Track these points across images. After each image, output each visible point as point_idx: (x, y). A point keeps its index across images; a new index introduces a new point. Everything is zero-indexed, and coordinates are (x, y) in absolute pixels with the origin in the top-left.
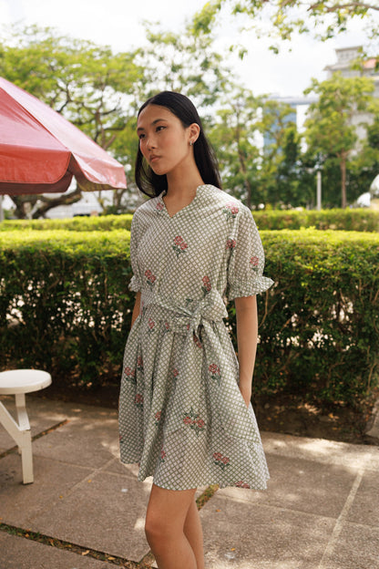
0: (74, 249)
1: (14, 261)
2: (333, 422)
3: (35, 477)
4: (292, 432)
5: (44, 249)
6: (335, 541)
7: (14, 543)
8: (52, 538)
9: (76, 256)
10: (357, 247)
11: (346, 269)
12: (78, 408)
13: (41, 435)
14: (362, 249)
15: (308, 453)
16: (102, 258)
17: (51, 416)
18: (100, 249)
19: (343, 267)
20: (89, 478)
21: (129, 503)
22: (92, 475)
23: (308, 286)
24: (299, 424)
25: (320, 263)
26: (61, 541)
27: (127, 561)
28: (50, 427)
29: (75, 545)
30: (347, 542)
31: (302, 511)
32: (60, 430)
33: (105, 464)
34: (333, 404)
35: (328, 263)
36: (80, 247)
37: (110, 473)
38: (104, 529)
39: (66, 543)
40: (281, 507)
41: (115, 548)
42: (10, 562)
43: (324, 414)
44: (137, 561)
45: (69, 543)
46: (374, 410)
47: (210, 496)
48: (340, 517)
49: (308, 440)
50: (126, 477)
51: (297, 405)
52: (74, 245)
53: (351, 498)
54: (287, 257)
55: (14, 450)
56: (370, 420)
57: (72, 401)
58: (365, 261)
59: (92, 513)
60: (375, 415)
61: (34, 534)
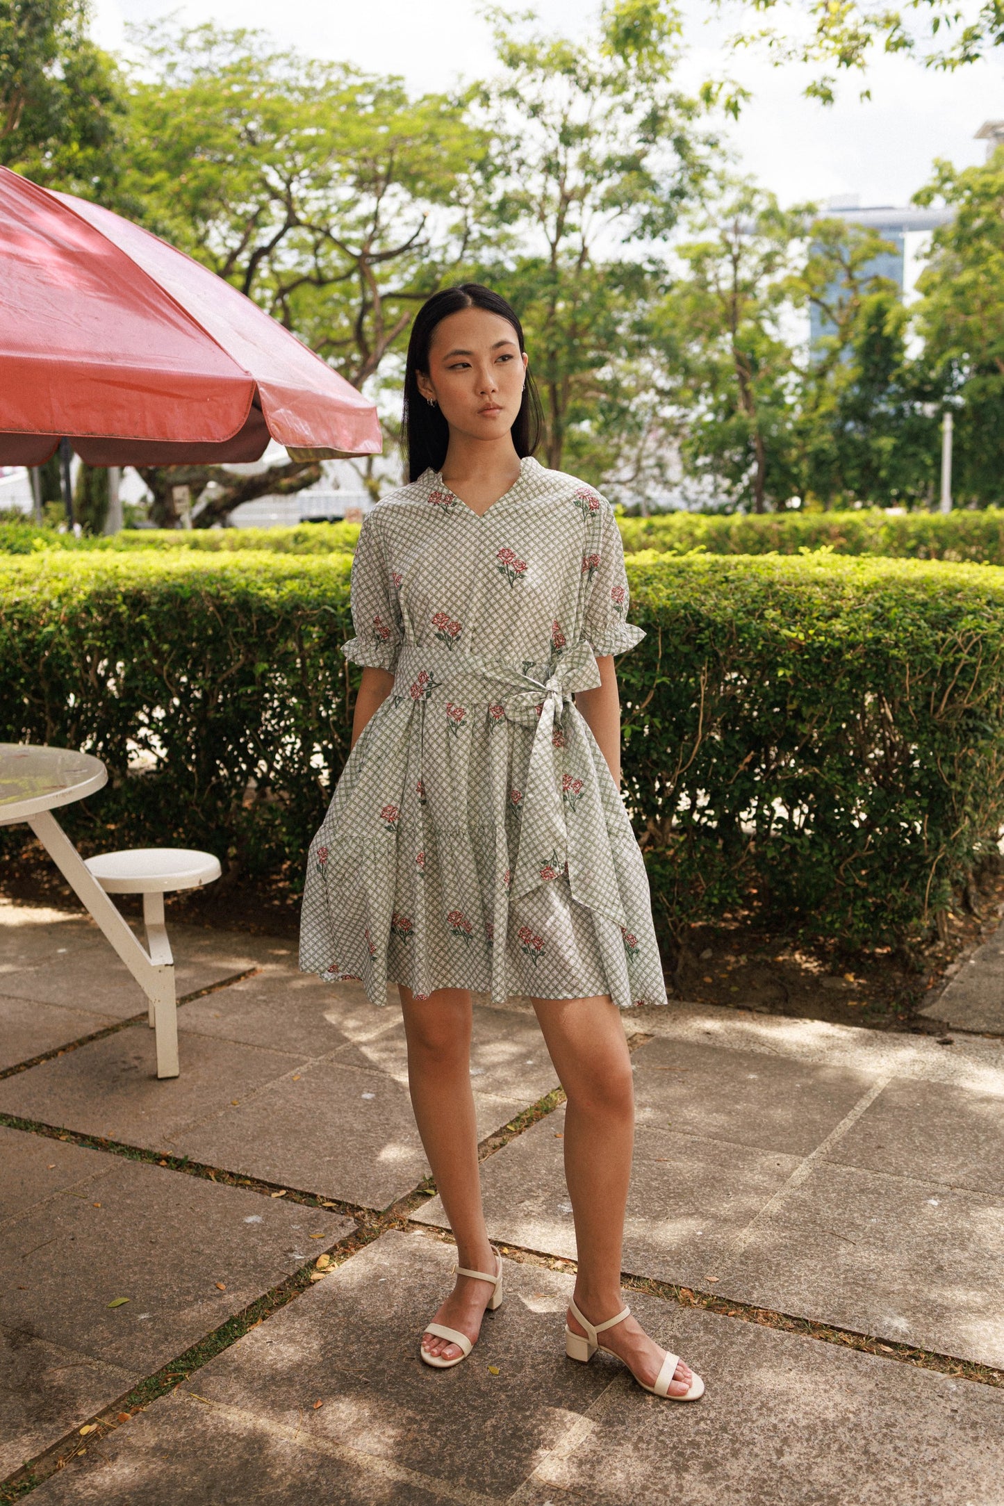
0: (278, 590)
1: (144, 617)
2: (852, 991)
3: (184, 1067)
4: (751, 1006)
5: (212, 590)
6: (790, 1192)
7: (137, 1173)
8: (211, 1168)
9: (282, 605)
10: (911, 591)
11: (877, 640)
12: (283, 947)
13: (197, 995)
14: (921, 596)
15: (776, 1044)
16: (342, 610)
17: (221, 960)
18: (337, 590)
19: (869, 635)
20: (297, 1073)
21: (375, 1118)
22: (303, 1069)
23: (794, 677)
24: (772, 992)
25: (821, 625)
26: (231, 1174)
27: (360, 1209)
28: (218, 980)
29: (258, 1181)
30: (814, 1194)
31: (737, 1141)
32: (239, 987)
33: (333, 1049)
34: (859, 953)
35: (838, 626)
36: (291, 585)
37: (340, 1066)
38: (319, 1157)
39: (240, 1176)
40: (692, 1134)
41: (337, 1187)
42: (128, 1201)
43: (838, 973)
44: (381, 1209)
45: (247, 1178)
46: (952, 969)
47: (547, 1112)
48: (813, 1154)
49: (784, 1020)
50: (375, 1073)
51: (777, 954)
52: (279, 580)
53: (847, 1123)
54: (750, 613)
55: (142, 1021)
56: (935, 987)
57: (270, 933)
58: (922, 623)
59: (296, 1131)
60: (949, 979)
61: (176, 1160)
